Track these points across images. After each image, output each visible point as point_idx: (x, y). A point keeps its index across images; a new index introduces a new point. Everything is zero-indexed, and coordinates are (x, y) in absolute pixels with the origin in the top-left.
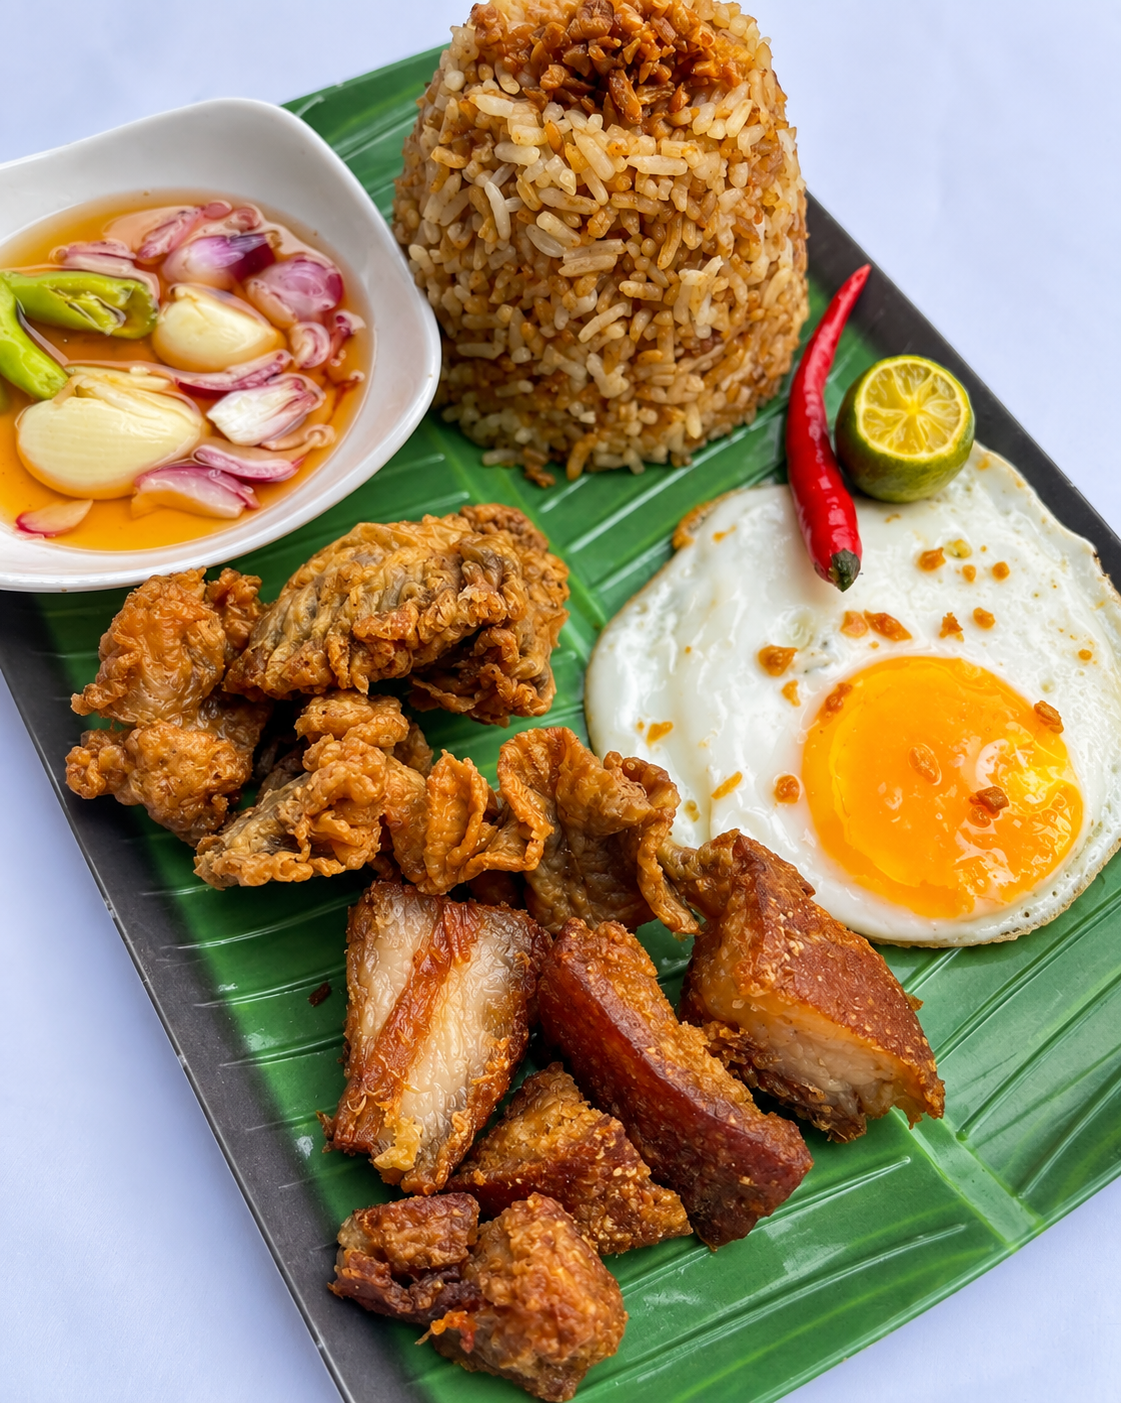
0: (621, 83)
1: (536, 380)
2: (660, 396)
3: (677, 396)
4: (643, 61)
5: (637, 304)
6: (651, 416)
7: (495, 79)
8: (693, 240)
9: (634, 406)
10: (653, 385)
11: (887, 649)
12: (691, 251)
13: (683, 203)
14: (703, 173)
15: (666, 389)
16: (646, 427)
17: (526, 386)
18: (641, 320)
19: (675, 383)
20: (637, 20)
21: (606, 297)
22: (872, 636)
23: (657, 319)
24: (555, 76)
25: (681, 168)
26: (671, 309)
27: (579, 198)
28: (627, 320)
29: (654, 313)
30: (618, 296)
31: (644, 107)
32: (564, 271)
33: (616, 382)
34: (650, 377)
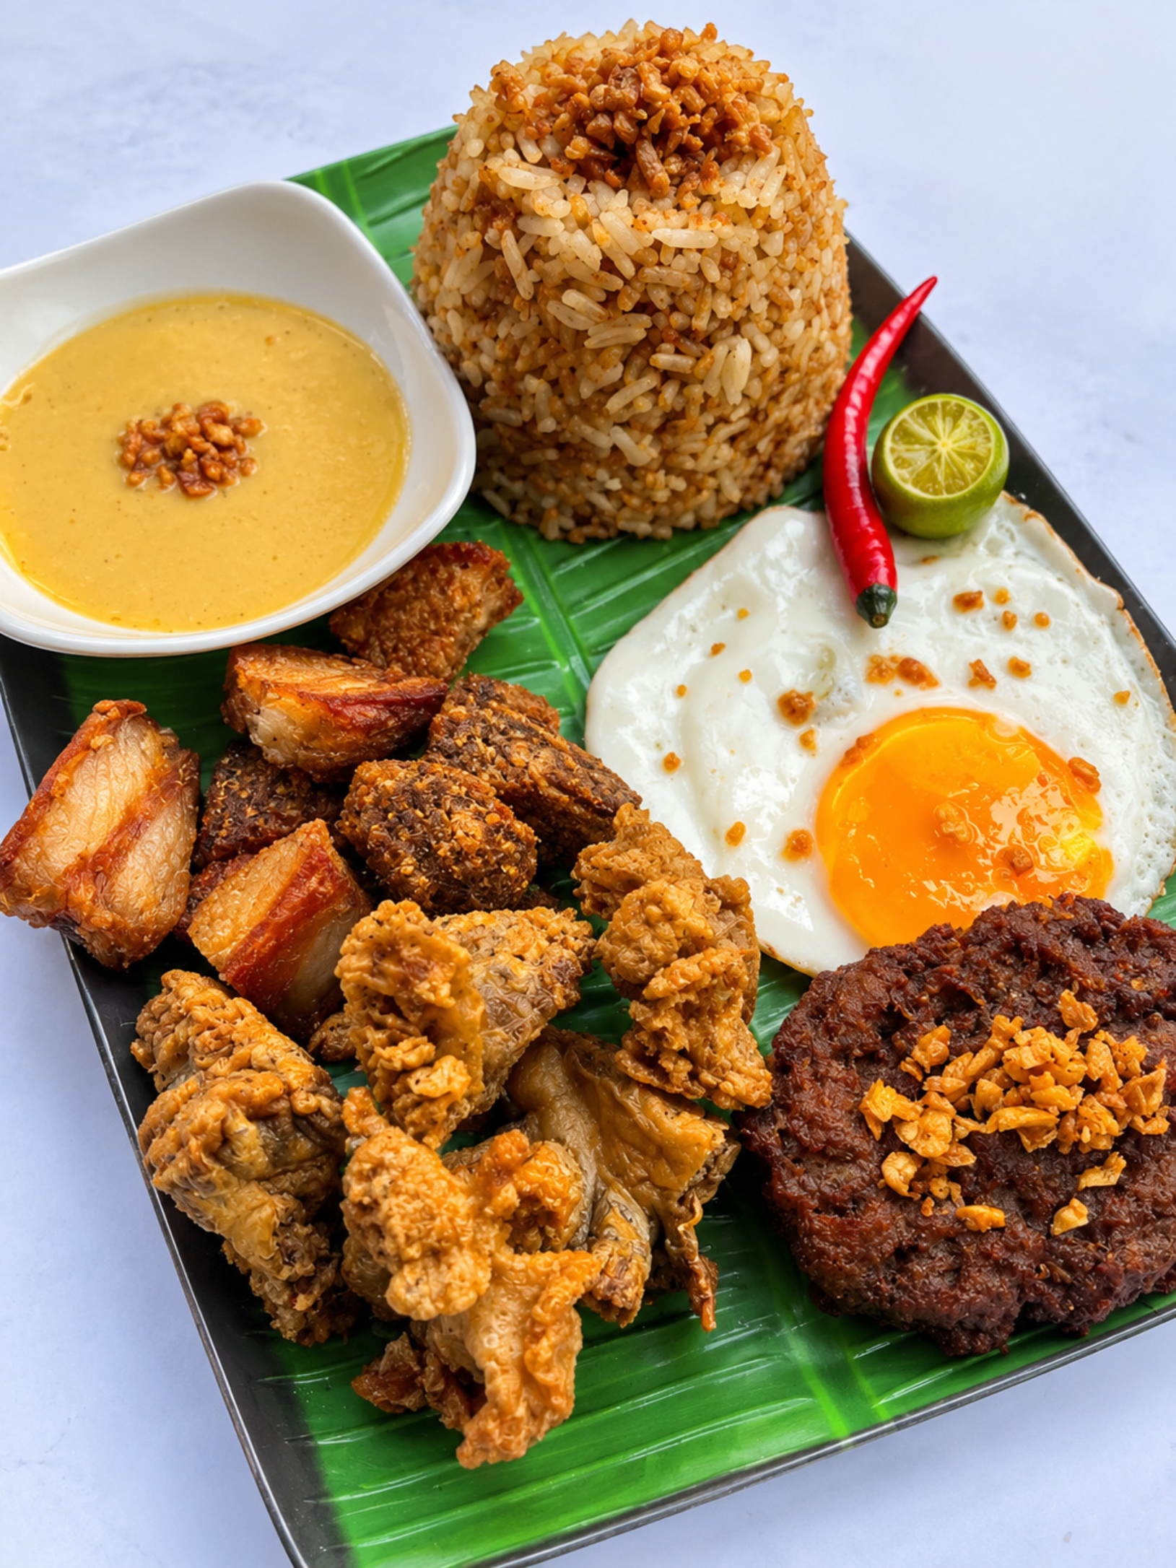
0: (648, 154)
1: (561, 447)
2: (689, 464)
3: (705, 464)
4: (669, 131)
5: (666, 376)
6: (679, 484)
7: (517, 148)
8: (724, 308)
9: (662, 472)
10: (683, 454)
11: (914, 698)
12: (722, 320)
13: (713, 274)
14: (734, 245)
15: (694, 456)
16: (674, 493)
17: (552, 454)
18: (669, 392)
19: (703, 452)
20: (663, 91)
21: (633, 370)
22: (898, 684)
23: (685, 391)
24: (579, 147)
25: (710, 241)
26: (702, 382)
27: (604, 274)
28: (655, 392)
29: (684, 385)
30: (648, 367)
31: (671, 176)
32: (589, 344)
33: (643, 451)
34: (679, 446)
